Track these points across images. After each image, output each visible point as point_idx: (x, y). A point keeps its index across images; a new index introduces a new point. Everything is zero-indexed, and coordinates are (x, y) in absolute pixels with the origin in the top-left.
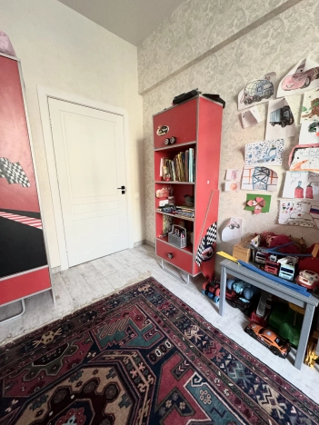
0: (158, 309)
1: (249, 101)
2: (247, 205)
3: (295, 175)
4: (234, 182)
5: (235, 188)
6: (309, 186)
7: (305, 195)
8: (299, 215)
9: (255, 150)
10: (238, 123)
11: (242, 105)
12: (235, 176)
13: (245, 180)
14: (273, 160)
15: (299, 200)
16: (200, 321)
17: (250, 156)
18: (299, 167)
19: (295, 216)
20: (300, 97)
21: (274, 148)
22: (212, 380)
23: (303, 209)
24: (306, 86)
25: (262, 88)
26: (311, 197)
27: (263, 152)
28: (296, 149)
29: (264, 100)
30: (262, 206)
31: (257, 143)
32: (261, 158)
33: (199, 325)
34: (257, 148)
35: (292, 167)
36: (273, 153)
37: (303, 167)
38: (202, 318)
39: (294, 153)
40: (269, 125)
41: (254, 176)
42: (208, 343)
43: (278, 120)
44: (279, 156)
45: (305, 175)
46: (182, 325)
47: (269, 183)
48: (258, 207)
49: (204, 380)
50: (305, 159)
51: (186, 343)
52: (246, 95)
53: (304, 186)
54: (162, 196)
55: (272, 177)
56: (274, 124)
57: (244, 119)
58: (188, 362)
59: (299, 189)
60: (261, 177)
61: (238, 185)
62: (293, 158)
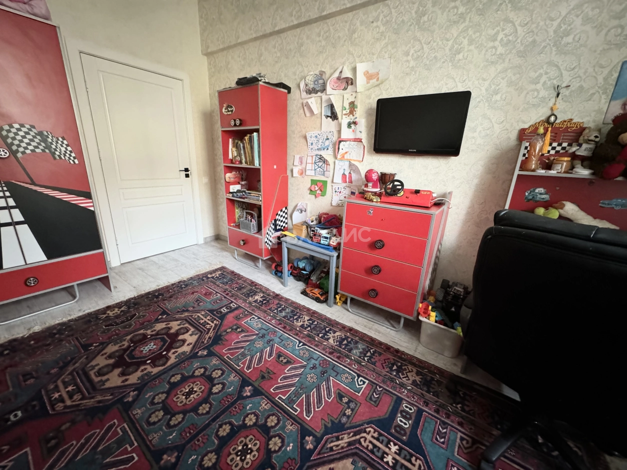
0: (227, 287)
1: (309, 92)
2: (311, 190)
3: (341, 163)
4: (300, 167)
5: (301, 174)
6: (350, 173)
7: (347, 180)
8: (345, 197)
9: (315, 139)
10: (302, 111)
11: (304, 94)
12: (301, 163)
13: (309, 167)
14: (328, 149)
15: (345, 185)
16: (265, 291)
17: (312, 144)
18: (343, 157)
19: (342, 198)
20: (342, 97)
21: (328, 139)
22: (265, 318)
23: (347, 192)
24: (345, 89)
25: (318, 82)
26: (351, 182)
27: (321, 141)
28: (340, 142)
29: (319, 94)
30: (321, 191)
31: (316, 132)
32: (320, 147)
33: (263, 293)
34: (316, 137)
35: (339, 157)
36: (327, 143)
37: (346, 157)
38: (268, 289)
39: (339, 144)
40: (324, 117)
41: (315, 163)
42: (268, 301)
43: (329, 115)
44: (331, 146)
45: (347, 163)
46: (249, 294)
47: (325, 170)
48: (319, 192)
49: (259, 318)
50: (347, 150)
51: (250, 303)
52: (307, 85)
53: (347, 173)
54: (232, 180)
55: (327, 165)
56: (327, 116)
57: (305, 108)
58: (248, 312)
59: (344, 175)
60: (320, 164)
61: (304, 171)
62: (339, 148)
